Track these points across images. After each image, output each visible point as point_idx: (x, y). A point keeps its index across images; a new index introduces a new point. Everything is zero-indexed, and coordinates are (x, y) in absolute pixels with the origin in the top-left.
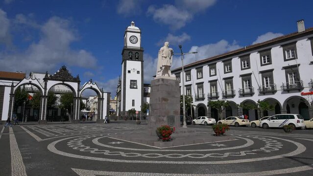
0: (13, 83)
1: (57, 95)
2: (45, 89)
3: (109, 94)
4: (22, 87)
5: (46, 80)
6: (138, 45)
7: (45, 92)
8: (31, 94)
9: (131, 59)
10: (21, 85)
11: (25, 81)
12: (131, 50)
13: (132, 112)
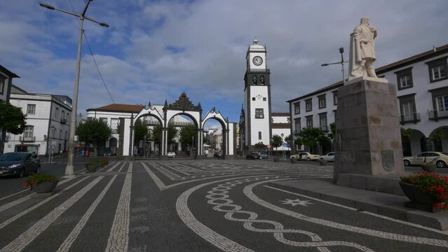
0: (132, 115)
1: (177, 128)
2: (165, 119)
3: (235, 124)
4: (142, 118)
5: (165, 110)
6: (263, 67)
7: (165, 124)
8: (152, 128)
9: (256, 84)
10: (141, 116)
11: (144, 112)
12: (256, 73)
13: (260, 146)
